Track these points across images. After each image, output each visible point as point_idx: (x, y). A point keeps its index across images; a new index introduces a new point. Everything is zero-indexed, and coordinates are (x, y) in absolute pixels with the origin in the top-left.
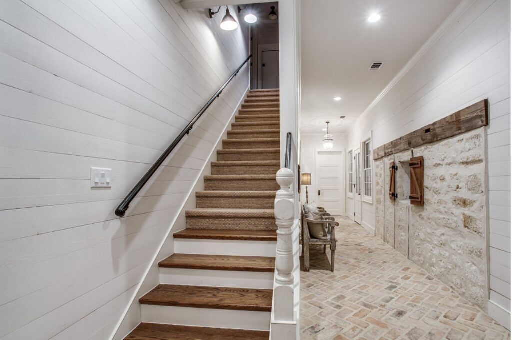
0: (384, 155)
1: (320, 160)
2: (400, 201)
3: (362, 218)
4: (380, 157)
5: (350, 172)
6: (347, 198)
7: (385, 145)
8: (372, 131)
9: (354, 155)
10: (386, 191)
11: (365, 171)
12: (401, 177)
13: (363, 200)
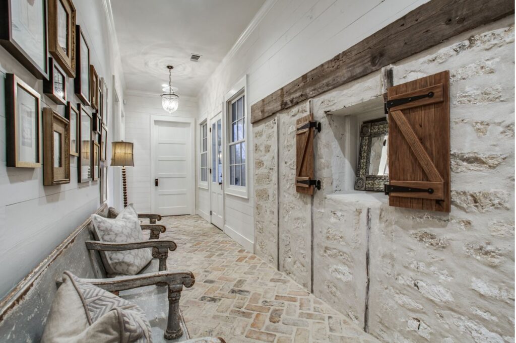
0: (280, 108)
1: (159, 134)
2: (328, 196)
3: (225, 220)
4: (266, 115)
5: (202, 153)
6: (197, 189)
7: (282, 89)
8: (248, 76)
9: (210, 125)
10: (281, 177)
11: (230, 146)
12: (328, 145)
13: (226, 193)
